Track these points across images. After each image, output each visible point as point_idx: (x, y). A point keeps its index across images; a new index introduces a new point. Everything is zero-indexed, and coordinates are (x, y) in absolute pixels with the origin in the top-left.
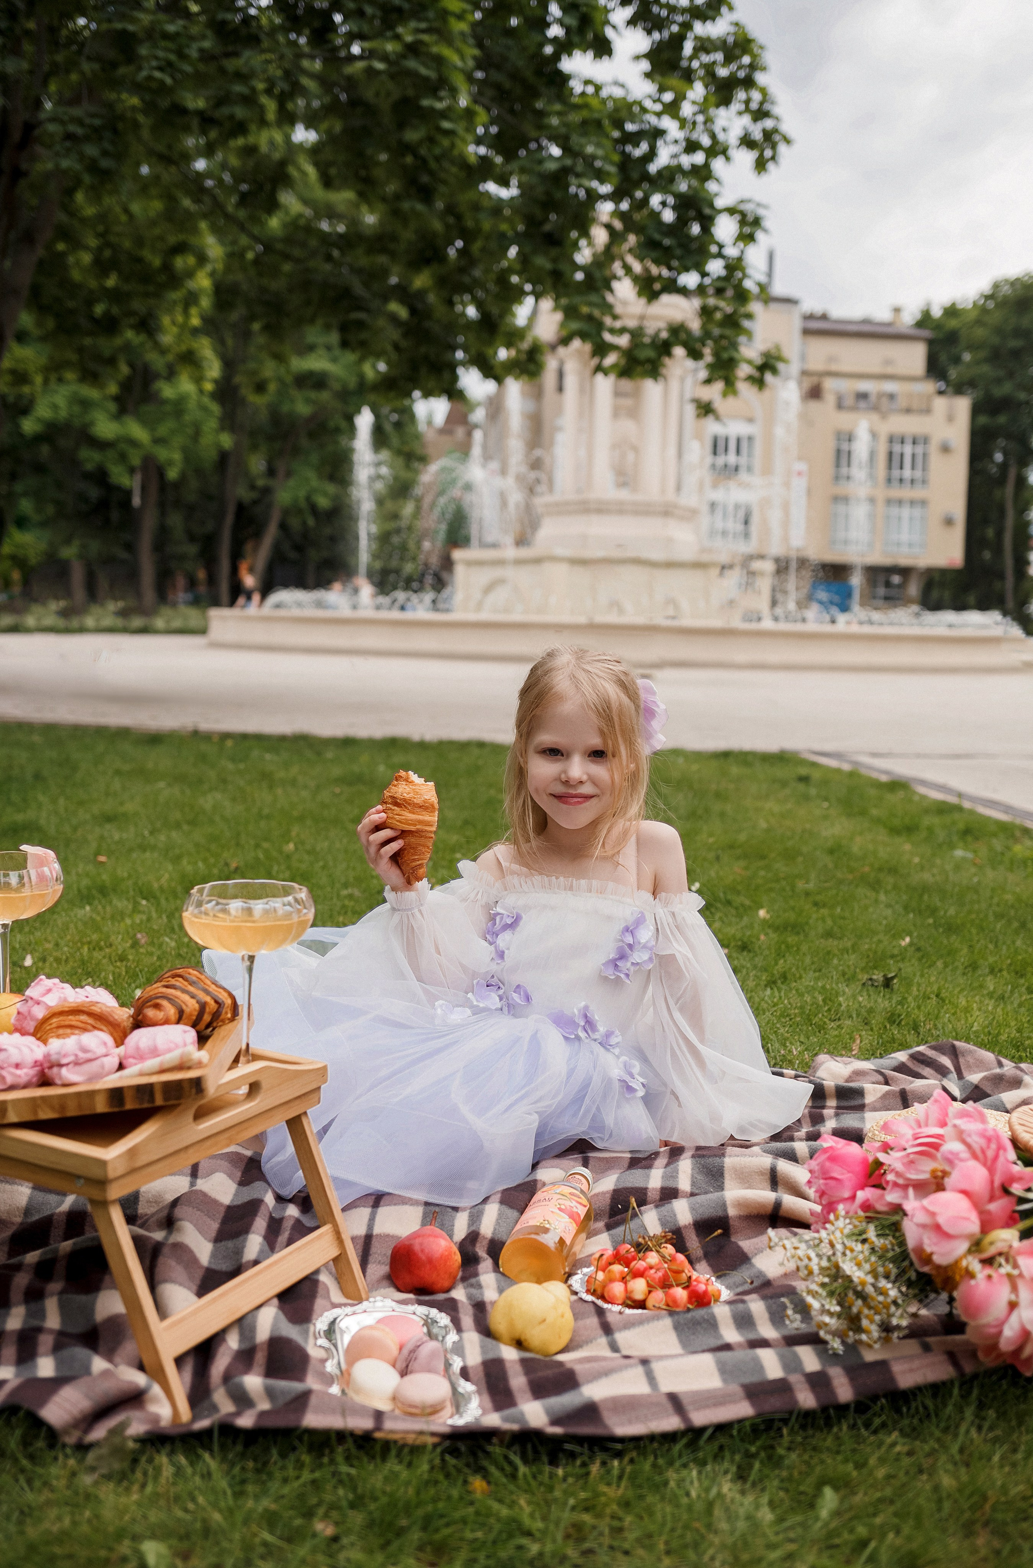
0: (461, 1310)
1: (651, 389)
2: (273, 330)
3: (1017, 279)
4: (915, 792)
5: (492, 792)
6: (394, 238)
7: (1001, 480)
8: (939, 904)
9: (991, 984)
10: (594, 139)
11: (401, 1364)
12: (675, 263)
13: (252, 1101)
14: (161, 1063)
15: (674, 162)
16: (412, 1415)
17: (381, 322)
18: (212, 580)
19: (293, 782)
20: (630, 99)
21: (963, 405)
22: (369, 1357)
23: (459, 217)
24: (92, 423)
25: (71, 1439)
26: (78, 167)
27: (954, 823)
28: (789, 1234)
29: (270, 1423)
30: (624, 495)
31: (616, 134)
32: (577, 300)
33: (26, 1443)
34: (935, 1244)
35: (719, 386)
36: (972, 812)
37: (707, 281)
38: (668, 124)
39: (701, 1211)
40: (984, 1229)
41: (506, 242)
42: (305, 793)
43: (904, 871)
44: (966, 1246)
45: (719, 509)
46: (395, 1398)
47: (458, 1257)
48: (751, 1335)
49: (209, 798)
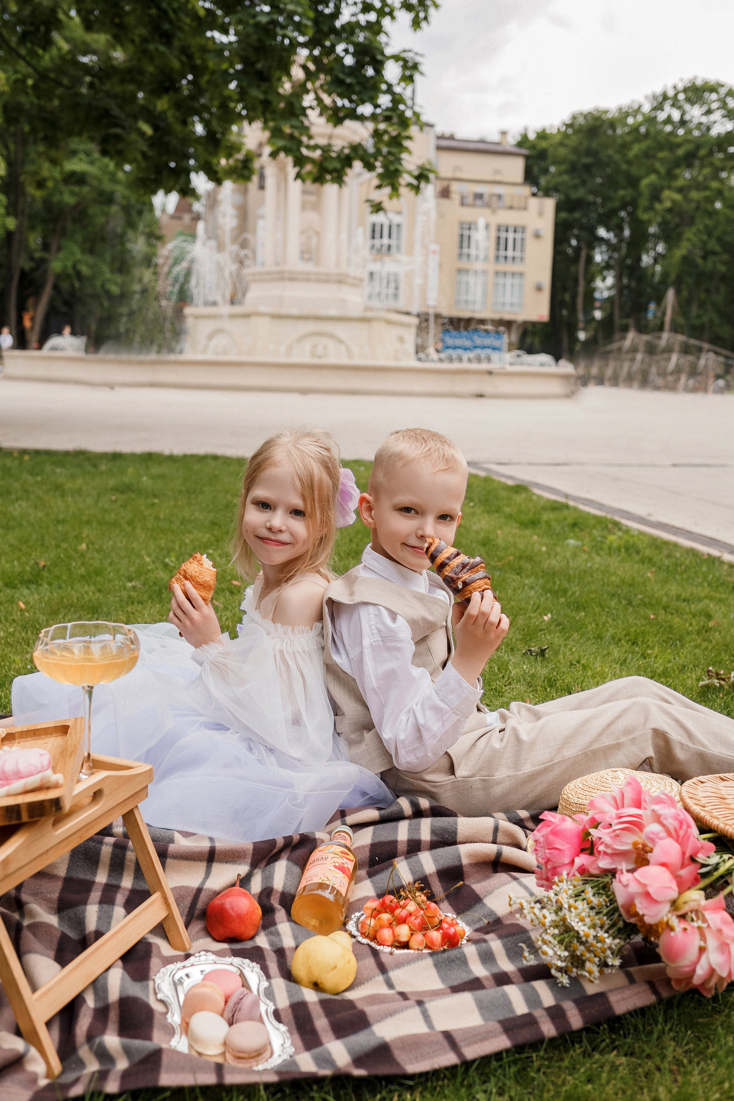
0: (267, 958)
1: (331, 189)
2: (51, 142)
3: (590, 113)
4: (534, 494)
5: (229, 497)
6: (141, 72)
7: (576, 259)
8: (568, 586)
9: (616, 653)
11: (228, 1014)
12: (354, 97)
13: (96, 805)
14: (25, 785)
15: (354, 19)
16: (239, 1058)
17: (134, 136)
19: (79, 492)
21: (550, 204)
22: (202, 1010)
23: (190, 57)
27: (565, 518)
28: (509, 879)
29: (133, 1085)
30: (309, 267)
32: (280, 123)
34: (646, 908)
35: (387, 190)
36: (575, 509)
37: (378, 111)
39: (441, 862)
40: (680, 893)
41: (227, 78)
42: (89, 501)
43: (538, 559)
44: (667, 907)
45: (376, 277)
46: (225, 1044)
47: (260, 911)
48: (495, 970)
49: (17, 506)
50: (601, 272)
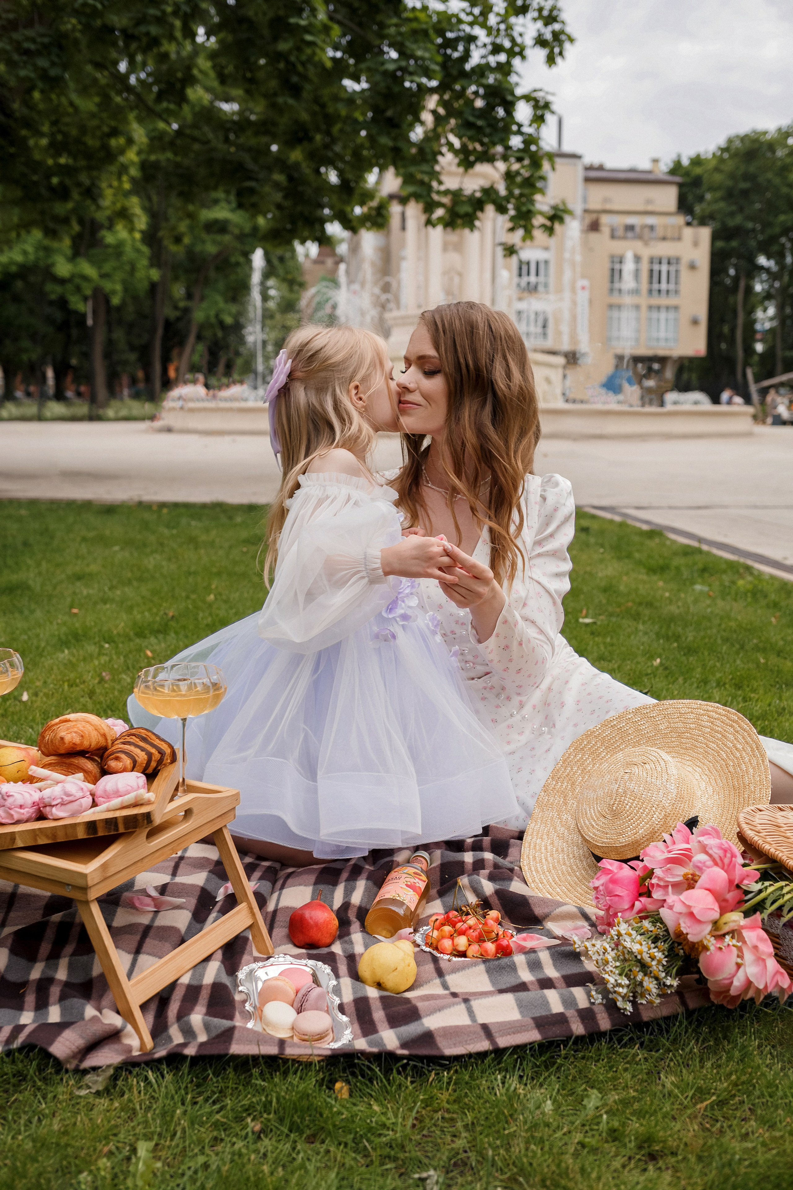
0: (339, 962)
3: (746, 136)
4: (668, 539)
6: (274, 123)
7: (734, 289)
8: (682, 631)
10: (422, 45)
11: (297, 1004)
12: (486, 140)
13: (186, 822)
14: (122, 802)
15: (483, 61)
16: (304, 1041)
17: (267, 189)
18: (148, 379)
19: (212, 544)
20: (450, 12)
21: (705, 233)
22: (275, 1000)
23: (323, 106)
24: (53, 265)
25: (71, 1066)
26: (32, 75)
27: (695, 564)
29: (207, 1052)
31: (439, 41)
32: (412, 169)
33: (40, 1070)
34: (689, 928)
35: (520, 232)
36: (708, 553)
37: (510, 152)
38: (478, 31)
40: (721, 914)
41: (357, 126)
42: (221, 553)
43: (657, 604)
44: (709, 928)
45: (524, 316)
46: (293, 1028)
47: (336, 922)
48: (541, 976)
49: (151, 559)
50: (762, 302)
